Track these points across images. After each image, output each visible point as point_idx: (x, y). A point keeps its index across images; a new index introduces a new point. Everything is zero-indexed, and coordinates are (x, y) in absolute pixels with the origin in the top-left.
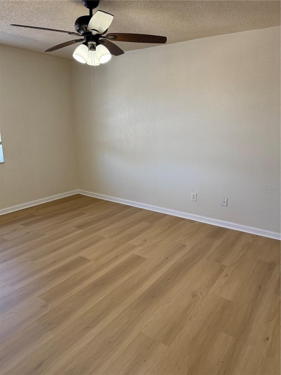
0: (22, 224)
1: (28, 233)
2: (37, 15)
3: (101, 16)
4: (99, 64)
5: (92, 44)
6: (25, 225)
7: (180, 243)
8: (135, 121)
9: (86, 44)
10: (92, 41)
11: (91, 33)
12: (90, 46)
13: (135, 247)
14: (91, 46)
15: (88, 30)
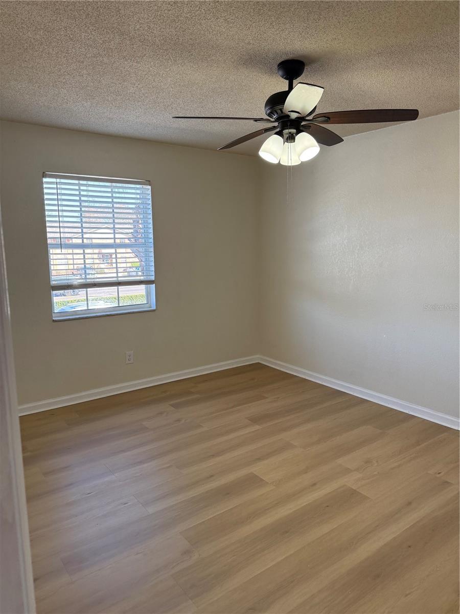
0: (172, 405)
1: (179, 420)
2: (212, 99)
3: (303, 91)
4: (300, 163)
5: (290, 133)
6: (176, 406)
7: (438, 476)
8: (358, 248)
9: (280, 133)
10: (290, 128)
11: (288, 116)
12: (286, 136)
13: (347, 471)
14: (288, 135)
15: (285, 113)
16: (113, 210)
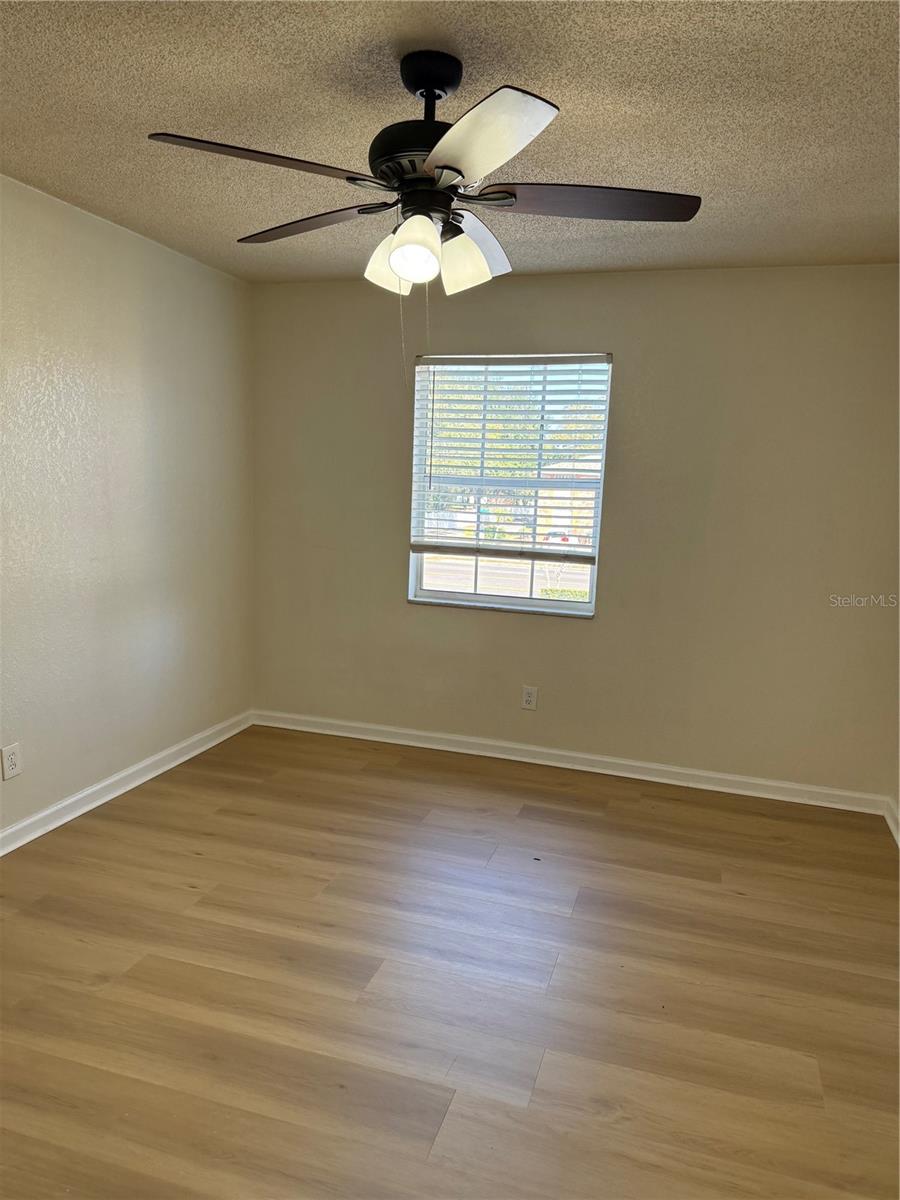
16: (543, 417)
